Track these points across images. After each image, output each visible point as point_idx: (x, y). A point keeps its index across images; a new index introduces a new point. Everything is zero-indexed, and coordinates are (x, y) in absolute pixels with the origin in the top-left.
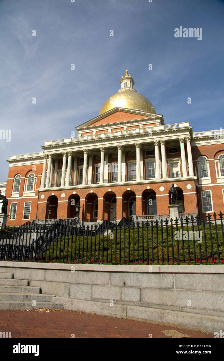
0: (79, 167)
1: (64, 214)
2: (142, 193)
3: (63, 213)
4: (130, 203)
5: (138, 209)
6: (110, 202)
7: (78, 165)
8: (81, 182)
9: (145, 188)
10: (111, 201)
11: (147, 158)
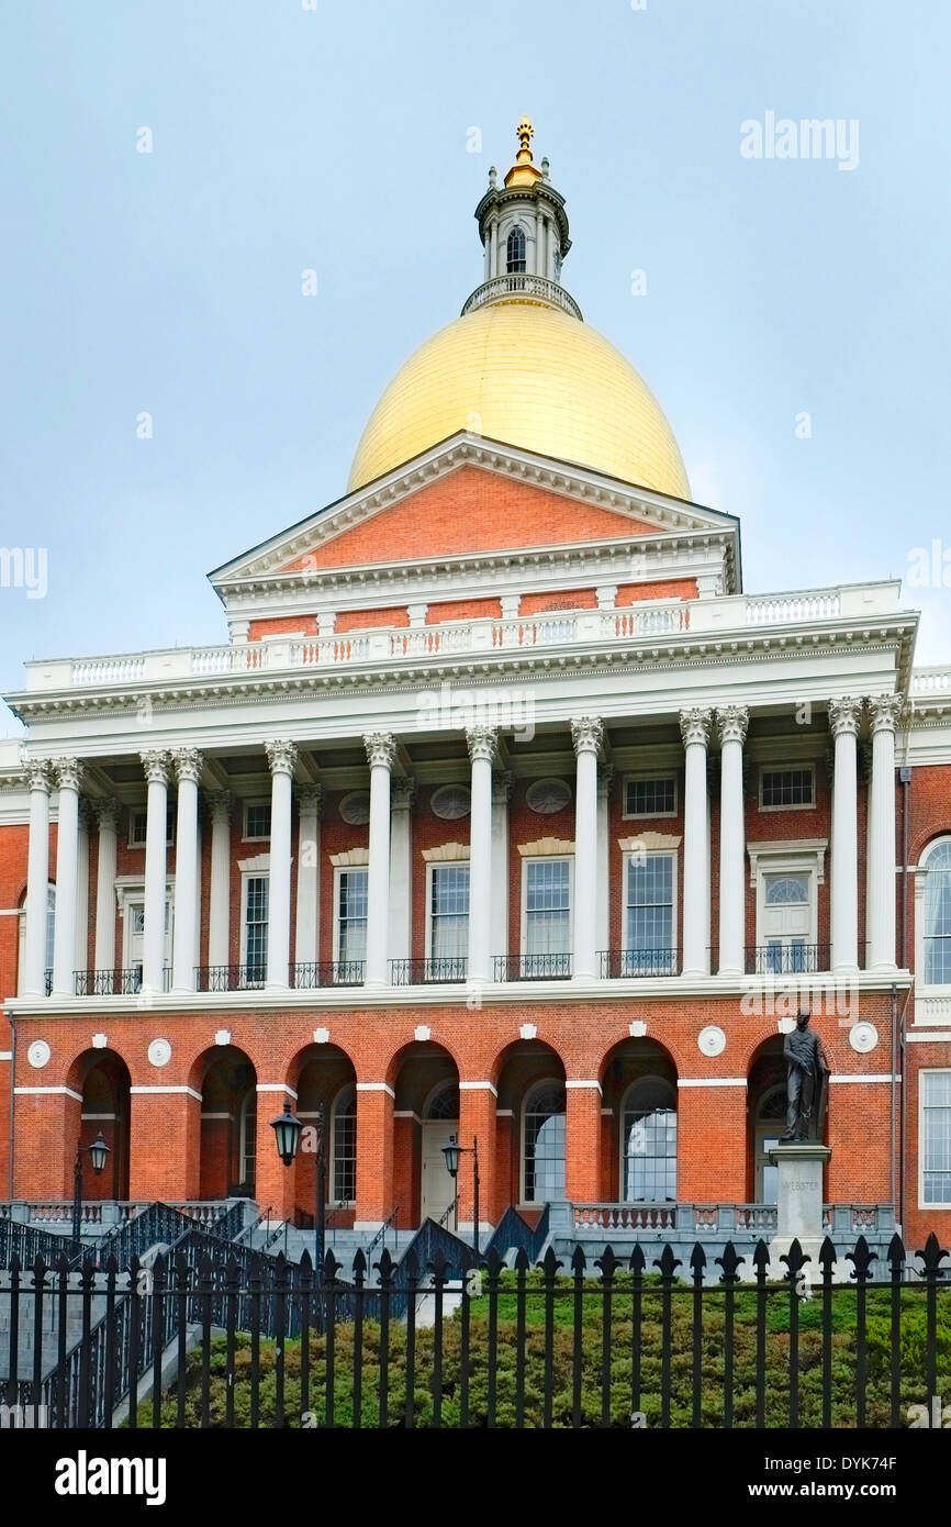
0: (242, 865)
1: (167, 1173)
2: (599, 1061)
3: (163, 1168)
4: (530, 1121)
5: (578, 1163)
6: (418, 1112)
7: (239, 851)
8: (257, 972)
9: (617, 1027)
10: (427, 1106)
11: (636, 829)
